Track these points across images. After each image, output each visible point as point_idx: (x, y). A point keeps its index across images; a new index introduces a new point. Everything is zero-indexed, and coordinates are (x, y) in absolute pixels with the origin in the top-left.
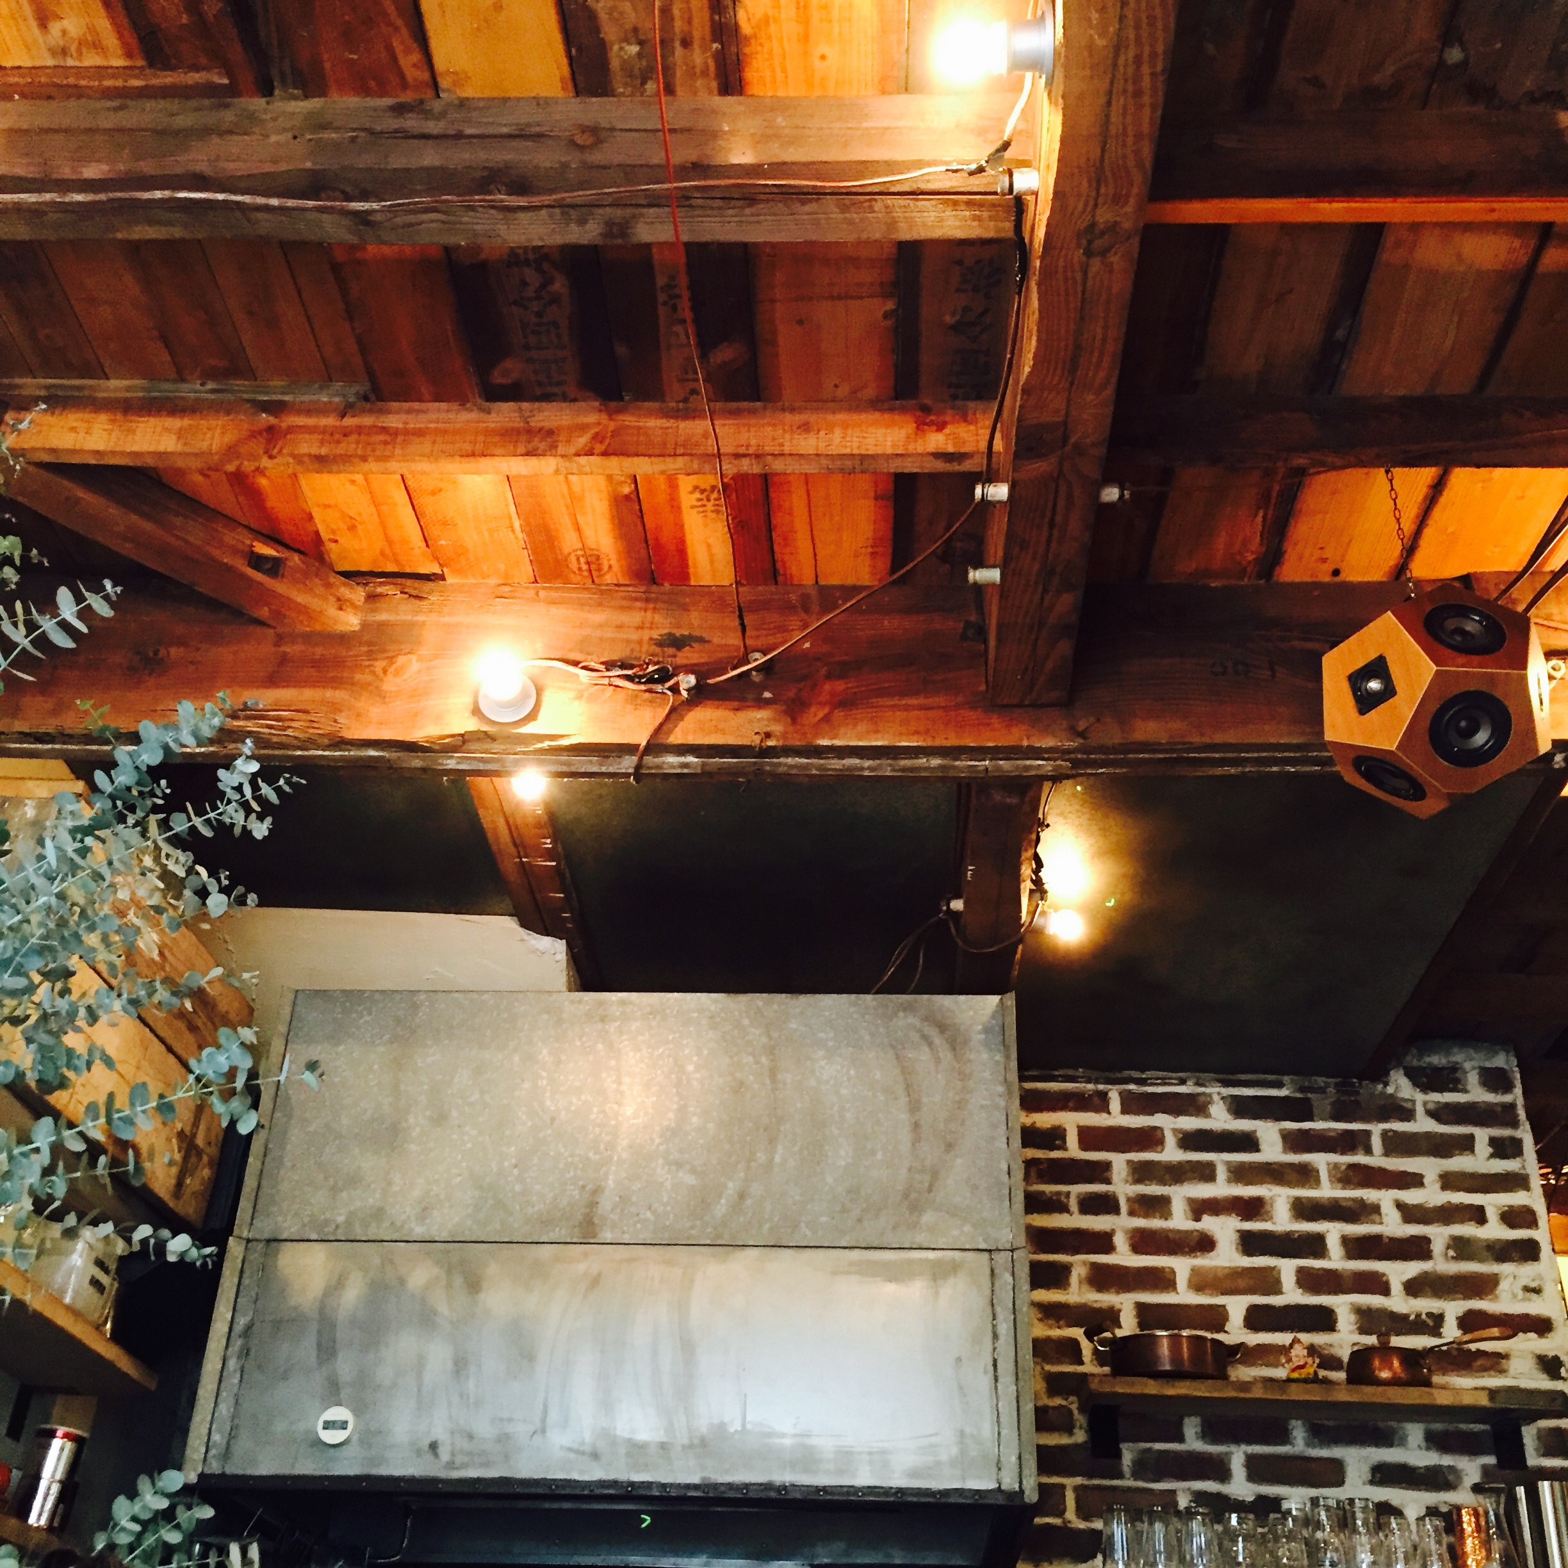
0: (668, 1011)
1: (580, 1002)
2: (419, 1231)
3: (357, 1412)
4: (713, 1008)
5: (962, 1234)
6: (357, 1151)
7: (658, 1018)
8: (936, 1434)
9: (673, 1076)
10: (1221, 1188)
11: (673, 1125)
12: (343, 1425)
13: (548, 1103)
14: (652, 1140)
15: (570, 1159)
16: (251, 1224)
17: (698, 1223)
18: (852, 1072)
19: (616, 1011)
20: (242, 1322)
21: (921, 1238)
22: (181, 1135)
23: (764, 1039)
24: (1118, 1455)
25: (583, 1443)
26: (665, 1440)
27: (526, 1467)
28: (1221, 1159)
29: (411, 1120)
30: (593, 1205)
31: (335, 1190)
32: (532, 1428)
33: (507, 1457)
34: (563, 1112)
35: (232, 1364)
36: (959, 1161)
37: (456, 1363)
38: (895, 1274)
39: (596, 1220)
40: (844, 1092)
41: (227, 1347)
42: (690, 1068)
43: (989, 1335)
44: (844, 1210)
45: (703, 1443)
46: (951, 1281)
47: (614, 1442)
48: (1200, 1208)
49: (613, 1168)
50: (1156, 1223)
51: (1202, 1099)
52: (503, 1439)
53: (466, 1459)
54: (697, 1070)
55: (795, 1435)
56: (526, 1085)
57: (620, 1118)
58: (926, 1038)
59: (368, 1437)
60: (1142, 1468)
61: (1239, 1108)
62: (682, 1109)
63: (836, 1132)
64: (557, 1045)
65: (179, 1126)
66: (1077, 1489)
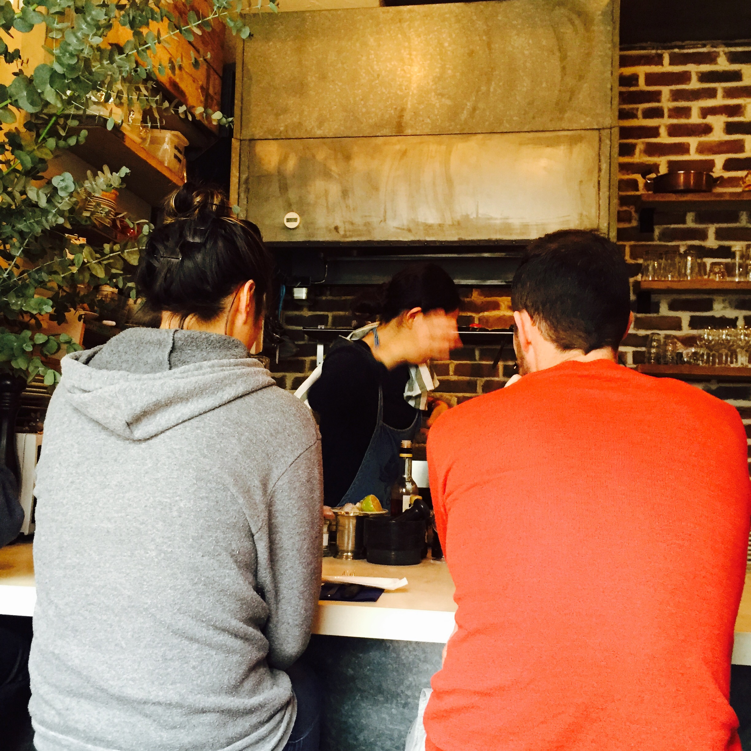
0: (434, 14)
1: (388, 12)
2: (319, 133)
3: (301, 215)
4: (457, 11)
5: (585, 121)
6: (285, 95)
7: (429, 18)
8: (569, 216)
9: (438, 49)
10: (719, 101)
11: (439, 75)
12: (295, 220)
13: (375, 67)
14: (428, 83)
15: (388, 95)
16: (241, 133)
17: (453, 123)
18: (531, 42)
19: (407, 16)
20: (244, 177)
21: (564, 125)
22: (202, 88)
23: (485, 27)
24: (653, 231)
25: (403, 225)
26: (440, 223)
27: (379, 236)
28: (720, 86)
29: (309, 79)
30: (401, 117)
31: (277, 115)
32: (380, 220)
33: (369, 232)
34: (384, 71)
35: (242, 195)
36: (585, 85)
37: (343, 193)
38: (551, 143)
39: (403, 124)
40: (526, 52)
41: (239, 188)
42: (446, 44)
43: (597, 170)
44: (526, 113)
45: (459, 223)
46: (579, 144)
47: (417, 224)
48: (705, 112)
49: (410, 98)
50: (683, 121)
51: (714, 54)
52: (367, 224)
53: (351, 233)
54: (449, 46)
55: (501, 219)
56: (364, 58)
57: (412, 73)
58: (571, 21)
59: (307, 225)
60: (664, 236)
61: (733, 58)
62: (443, 67)
63: (522, 74)
64: (377, 36)
65: (200, 83)
66: (631, 246)
